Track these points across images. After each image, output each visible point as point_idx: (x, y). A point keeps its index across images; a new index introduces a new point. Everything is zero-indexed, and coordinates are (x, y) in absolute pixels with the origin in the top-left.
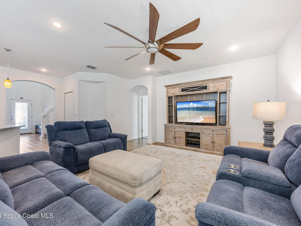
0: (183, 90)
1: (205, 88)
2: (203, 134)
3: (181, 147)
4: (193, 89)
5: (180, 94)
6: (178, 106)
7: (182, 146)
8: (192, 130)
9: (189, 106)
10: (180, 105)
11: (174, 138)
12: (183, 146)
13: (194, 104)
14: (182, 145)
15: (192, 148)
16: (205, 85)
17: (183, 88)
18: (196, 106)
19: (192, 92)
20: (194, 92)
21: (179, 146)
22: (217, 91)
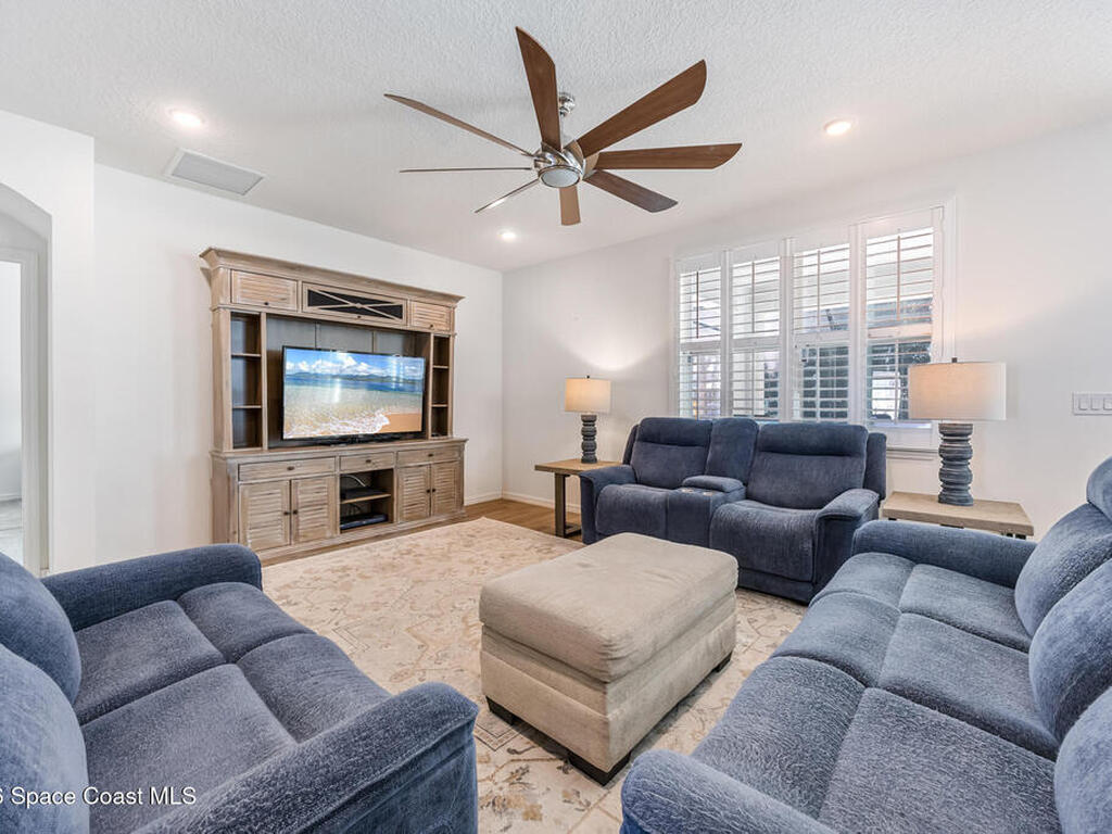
0: (315, 299)
1: (397, 311)
2: (403, 470)
3: (326, 543)
4: (359, 305)
5: (299, 314)
6: (292, 361)
7: (325, 538)
8: (369, 461)
9: (341, 371)
10: (301, 361)
11: (286, 514)
12: (331, 538)
13: (359, 362)
14: (328, 534)
15: (369, 532)
16: (397, 303)
17: (316, 289)
18: (364, 371)
19: (356, 316)
20: (363, 317)
21: (313, 545)
22: (428, 331)
